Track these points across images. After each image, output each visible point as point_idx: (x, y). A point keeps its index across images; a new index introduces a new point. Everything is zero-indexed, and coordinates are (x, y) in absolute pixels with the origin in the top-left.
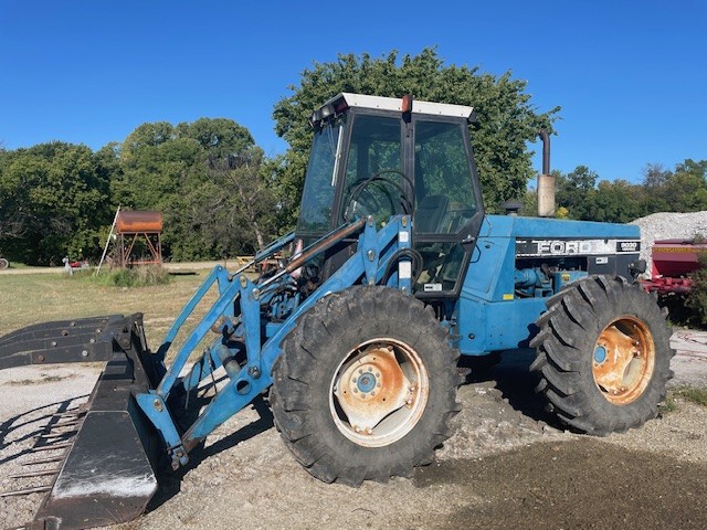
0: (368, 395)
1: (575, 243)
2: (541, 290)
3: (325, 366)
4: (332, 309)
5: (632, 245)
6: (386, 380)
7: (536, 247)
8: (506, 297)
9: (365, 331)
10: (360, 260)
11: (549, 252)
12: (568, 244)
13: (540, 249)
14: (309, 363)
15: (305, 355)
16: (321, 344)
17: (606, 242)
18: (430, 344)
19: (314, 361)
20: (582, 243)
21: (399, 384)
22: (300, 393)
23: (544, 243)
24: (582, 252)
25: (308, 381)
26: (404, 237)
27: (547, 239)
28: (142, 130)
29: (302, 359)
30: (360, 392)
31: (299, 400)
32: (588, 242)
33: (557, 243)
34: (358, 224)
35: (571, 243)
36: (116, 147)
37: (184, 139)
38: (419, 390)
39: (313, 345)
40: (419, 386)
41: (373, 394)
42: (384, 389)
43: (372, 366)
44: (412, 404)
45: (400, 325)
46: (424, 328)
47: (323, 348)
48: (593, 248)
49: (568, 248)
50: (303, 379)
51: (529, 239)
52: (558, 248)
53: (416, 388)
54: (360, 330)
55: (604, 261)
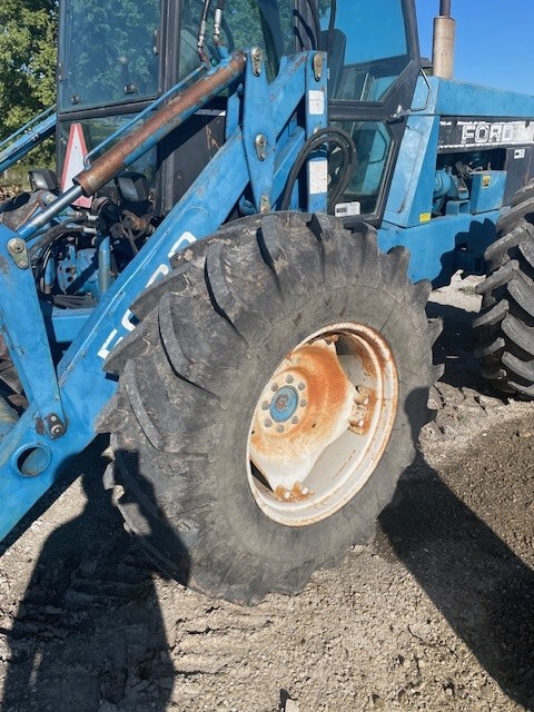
0: (289, 425)
1: (499, 126)
2: (459, 203)
3: (237, 408)
4: (233, 277)
6: (315, 394)
7: (461, 133)
8: (422, 218)
9: (308, 316)
10: (241, 158)
11: (473, 141)
12: (492, 127)
13: (465, 135)
14: (200, 408)
15: (190, 395)
16: (226, 365)
17: (527, 125)
18: (407, 322)
19: (212, 402)
20: (506, 127)
21: (338, 396)
22: (189, 477)
23: (469, 125)
24: (505, 141)
25: (205, 450)
26: (317, 105)
27: (473, 118)
29: (183, 403)
30: (275, 424)
31: (189, 490)
32: (511, 126)
33: (483, 125)
34: (228, 67)
35: (496, 126)
38: (379, 403)
39: (207, 369)
40: (379, 396)
41: (295, 421)
42: (313, 409)
43: (292, 373)
44: (367, 426)
45: (365, 294)
46: (400, 292)
47: (230, 372)
48: (514, 135)
49: (492, 135)
50: (195, 448)
51: (455, 118)
52: (482, 134)
53: (372, 399)
54: (299, 317)
55: (521, 154)
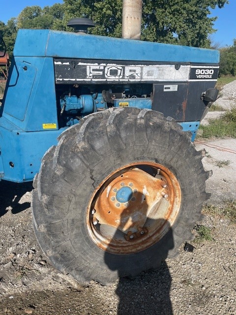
1: (137, 68)
5: (209, 72)
7: (85, 70)
8: (45, 126)
11: (103, 76)
12: (127, 68)
13: (89, 73)
17: (177, 68)
20: (146, 68)
23: (95, 66)
24: (146, 78)
27: (99, 61)
28: (26, 10)
32: (154, 68)
33: (113, 67)
35: (132, 67)
36: (15, 20)
37: (47, 15)
48: (160, 75)
49: (127, 73)
51: (74, 61)
52: (114, 73)
55: (174, 88)
